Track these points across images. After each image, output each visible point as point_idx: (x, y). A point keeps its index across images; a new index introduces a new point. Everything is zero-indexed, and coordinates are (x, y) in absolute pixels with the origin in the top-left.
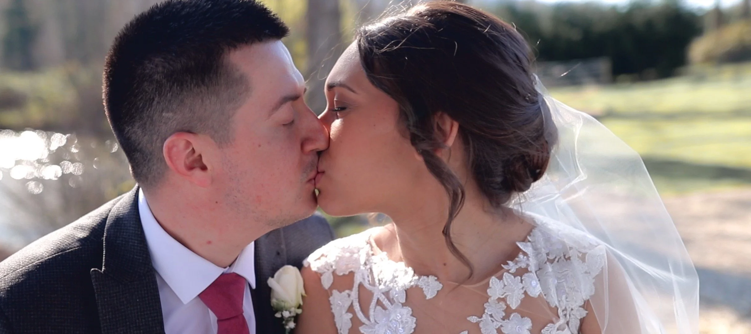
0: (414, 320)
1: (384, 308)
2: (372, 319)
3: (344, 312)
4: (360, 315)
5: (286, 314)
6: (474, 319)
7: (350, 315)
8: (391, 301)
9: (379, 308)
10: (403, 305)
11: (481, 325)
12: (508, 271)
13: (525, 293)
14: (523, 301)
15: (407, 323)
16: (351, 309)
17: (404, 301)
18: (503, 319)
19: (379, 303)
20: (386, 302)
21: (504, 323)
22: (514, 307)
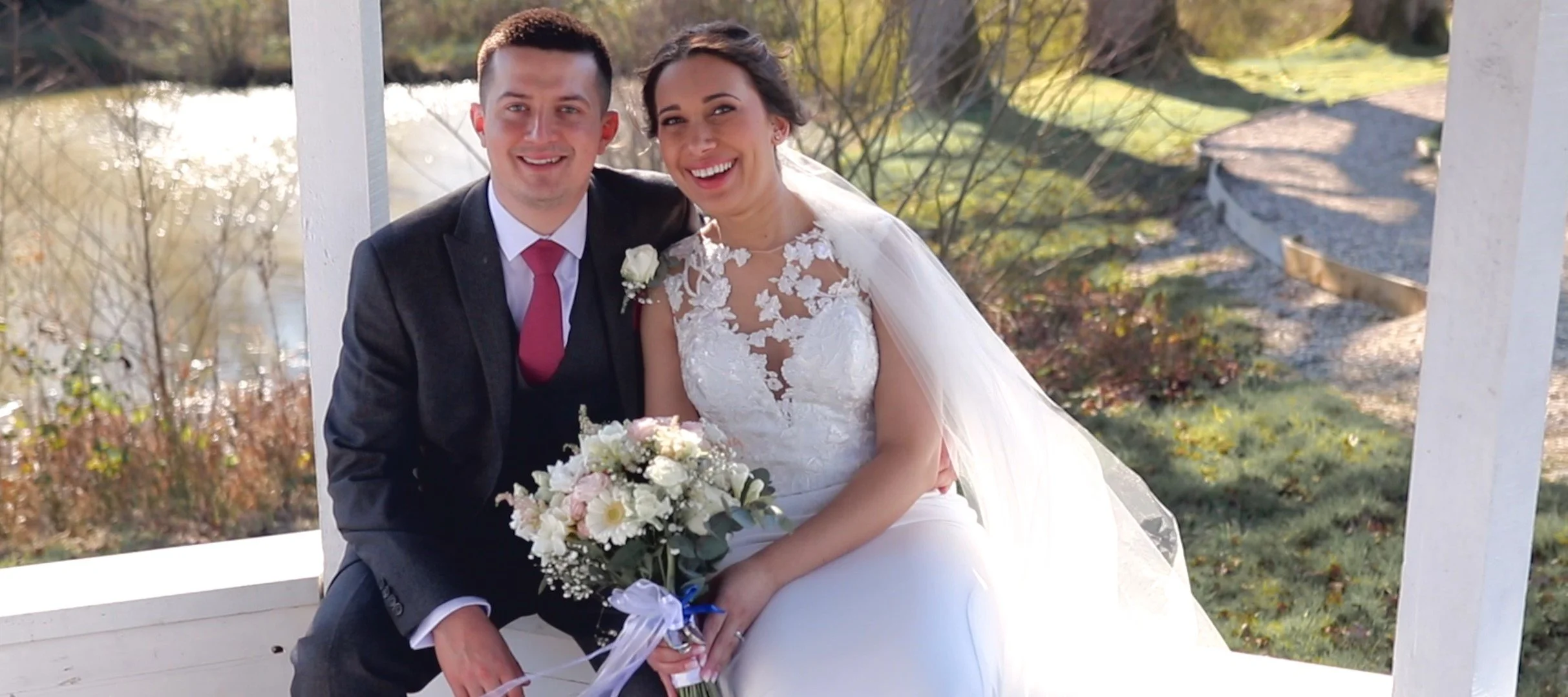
0: (730, 286)
1: (708, 282)
2: (698, 291)
3: (676, 289)
4: (690, 292)
5: (631, 286)
6: (773, 280)
7: (681, 293)
8: (713, 275)
9: (704, 283)
10: (722, 276)
11: (779, 285)
12: (801, 241)
13: (815, 256)
14: (813, 262)
15: (724, 290)
16: (682, 288)
17: (722, 273)
18: (798, 279)
19: (704, 279)
20: (709, 277)
21: (797, 282)
22: (806, 267)
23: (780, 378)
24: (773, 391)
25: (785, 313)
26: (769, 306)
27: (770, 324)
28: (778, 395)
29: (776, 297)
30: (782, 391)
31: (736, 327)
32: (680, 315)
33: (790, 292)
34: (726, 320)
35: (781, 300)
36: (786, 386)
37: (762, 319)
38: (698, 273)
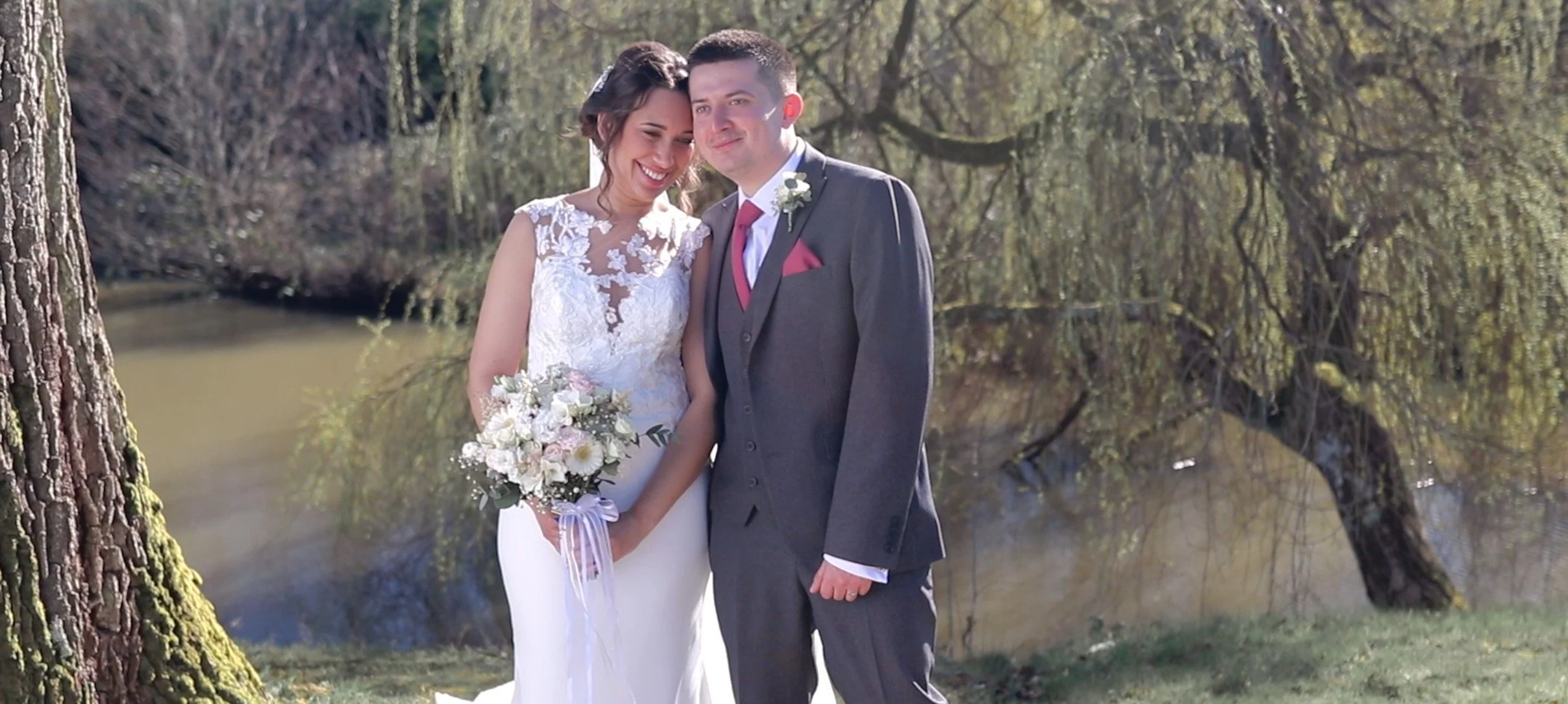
0: (590, 245)
1: (570, 236)
2: (561, 243)
3: (544, 237)
4: (553, 241)
6: (624, 243)
7: (547, 240)
8: (576, 234)
9: (566, 237)
11: (627, 247)
15: (584, 246)
16: (548, 237)
17: (587, 235)
18: (642, 246)
19: (567, 234)
20: (572, 234)
21: (641, 248)
22: (649, 239)
23: (617, 314)
24: (609, 324)
25: (629, 270)
26: (617, 261)
27: (615, 272)
28: (611, 328)
29: (623, 257)
30: (615, 325)
31: (590, 270)
32: (542, 258)
33: (635, 255)
34: (582, 264)
35: (627, 259)
36: (620, 320)
37: (610, 266)
38: (561, 228)
